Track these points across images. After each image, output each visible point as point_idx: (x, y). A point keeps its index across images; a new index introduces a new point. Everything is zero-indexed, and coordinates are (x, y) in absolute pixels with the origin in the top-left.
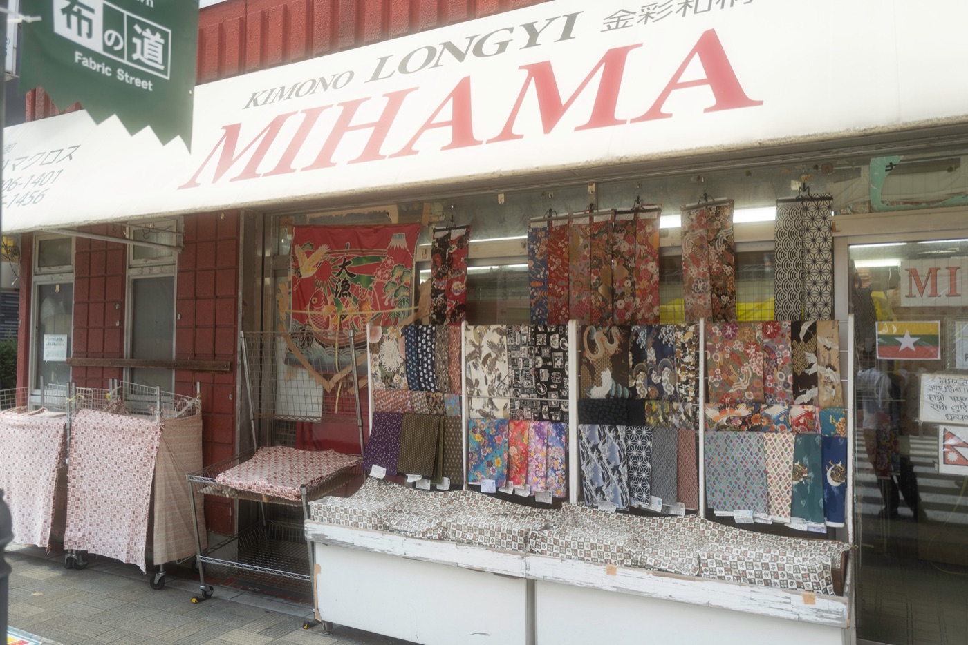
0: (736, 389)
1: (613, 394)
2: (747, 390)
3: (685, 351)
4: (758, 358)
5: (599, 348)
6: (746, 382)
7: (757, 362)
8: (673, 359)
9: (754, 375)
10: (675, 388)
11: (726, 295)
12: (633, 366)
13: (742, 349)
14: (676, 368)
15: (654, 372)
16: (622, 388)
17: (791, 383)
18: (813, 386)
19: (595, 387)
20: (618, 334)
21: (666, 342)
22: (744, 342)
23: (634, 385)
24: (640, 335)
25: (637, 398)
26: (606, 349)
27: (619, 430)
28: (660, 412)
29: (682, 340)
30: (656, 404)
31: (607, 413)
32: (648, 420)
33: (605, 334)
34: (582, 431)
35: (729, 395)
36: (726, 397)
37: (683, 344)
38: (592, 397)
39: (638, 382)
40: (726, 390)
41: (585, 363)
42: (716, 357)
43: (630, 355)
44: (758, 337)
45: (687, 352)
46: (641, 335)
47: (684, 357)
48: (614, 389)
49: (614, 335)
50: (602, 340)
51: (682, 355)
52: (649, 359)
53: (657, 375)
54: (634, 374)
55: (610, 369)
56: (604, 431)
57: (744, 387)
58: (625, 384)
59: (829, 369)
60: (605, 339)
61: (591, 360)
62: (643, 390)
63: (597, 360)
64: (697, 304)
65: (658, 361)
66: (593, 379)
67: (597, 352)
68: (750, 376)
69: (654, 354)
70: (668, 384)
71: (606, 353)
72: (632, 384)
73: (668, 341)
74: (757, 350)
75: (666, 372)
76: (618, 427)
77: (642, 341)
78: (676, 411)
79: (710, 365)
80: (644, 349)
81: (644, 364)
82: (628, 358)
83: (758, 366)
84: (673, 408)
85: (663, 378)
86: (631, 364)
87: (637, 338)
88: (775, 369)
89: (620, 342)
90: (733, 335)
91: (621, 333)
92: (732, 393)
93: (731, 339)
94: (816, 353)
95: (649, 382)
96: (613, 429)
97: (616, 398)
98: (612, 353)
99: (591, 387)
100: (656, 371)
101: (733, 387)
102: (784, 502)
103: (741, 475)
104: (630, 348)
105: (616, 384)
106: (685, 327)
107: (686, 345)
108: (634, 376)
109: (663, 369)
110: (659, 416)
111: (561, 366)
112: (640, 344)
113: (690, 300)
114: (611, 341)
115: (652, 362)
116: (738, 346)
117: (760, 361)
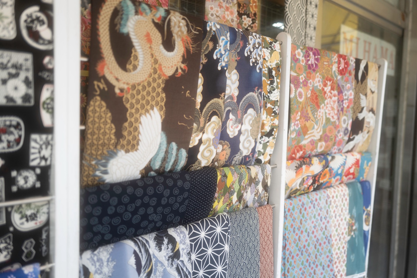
0: (309, 140)
1: (157, 165)
2: (320, 140)
3: (272, 82)
4: (334, 98)
5: (141, 57)
6: (319, 130)
7: (332, 103)
8: (260, 93)
9: (328, 120)
10: (256, 142)
11: (248, 16)
12: (203, 104)
13: (320, 86)
14: (262, 109)
15: (231, 116)
16: (178, 150)
17: (349, 129)
18: (360, 132)
19: (121, 153)
20: (185, 29)
21: (253, 63)
22: (323, 77)
23: (196, 143)
24: (220, 41)
25: (195, 167)
26: (156, 61)
27: (178, 239)
28: (236, 187)
29: (268, 64)
30: (233, 174)
31: (150, 210)
32: (215, 205)
33: (156, 25)
34: (92, 269)
35: (301, 148)
36: (298, 151)
37: (270, 71)
38: (109, 178)
39: (205, 137)
40: (299, 142)
41: (102, 91)
42: (300, 95)
43: (201, 81)
44: (334, 71)
45: (275, 84)
46: (221, 43)
47: (270, 92)
48: (162, 155)
49: (175, 30)
50: (149, 39)
51: (268, 88)
52: (228, 91)
53: (236, 121)
54: (202, 120)
55: (161, 109)
56: (147, 251)
57: (318, 137)
58: (183, 142)
59: (371, 113)
60: (157, 37)
61: (118, 86)
62: (210, 151)
63: (134, 87)
64: (224, 17)
65: (240, 97)
66: (119, 135)
67: (135, 68)
68: (324, 121)
69: (237, 83)
70: (248, 137)
71: (155, 71)
72: (194, 142)
73: (256, 62)
74: (332, 89)
75: (249, 117)
76: (171, 232)
77: (221, 55)
78: (253, 181)
79: (294, 106)
80: (223, 71)
81: (220, 101)
82: (196, 88)
83: (333, 108)
84: (251, 177)
85: (244, 128)
86: (199, 99)
87: (214, 48)
88: (341, 112)
89: (187, 51)
90: (316, 64)
91: (189, 31)
92: (305, 146)
93: (314, 70)
94: (366, 95)
95: (223, 136)
96: (166, 241)
97: (161, 173)
98: (169, 72)
99: (112, 154)
100: (235, 114)
101: (306, 137)
102: (342, 263)
103: (311, 249)
104: (201, 67)
105: (169, 143)
106: (271, 43)
107: (274, 73)
108: (202, 125)
109: (246, 112)
110: (232, 193)
111: (26, 98)
112: (218, 61)
113: (215, 9)
114: (169, 45)
115: (231, 97)
116: (317, 81)
117: (334, 102)
